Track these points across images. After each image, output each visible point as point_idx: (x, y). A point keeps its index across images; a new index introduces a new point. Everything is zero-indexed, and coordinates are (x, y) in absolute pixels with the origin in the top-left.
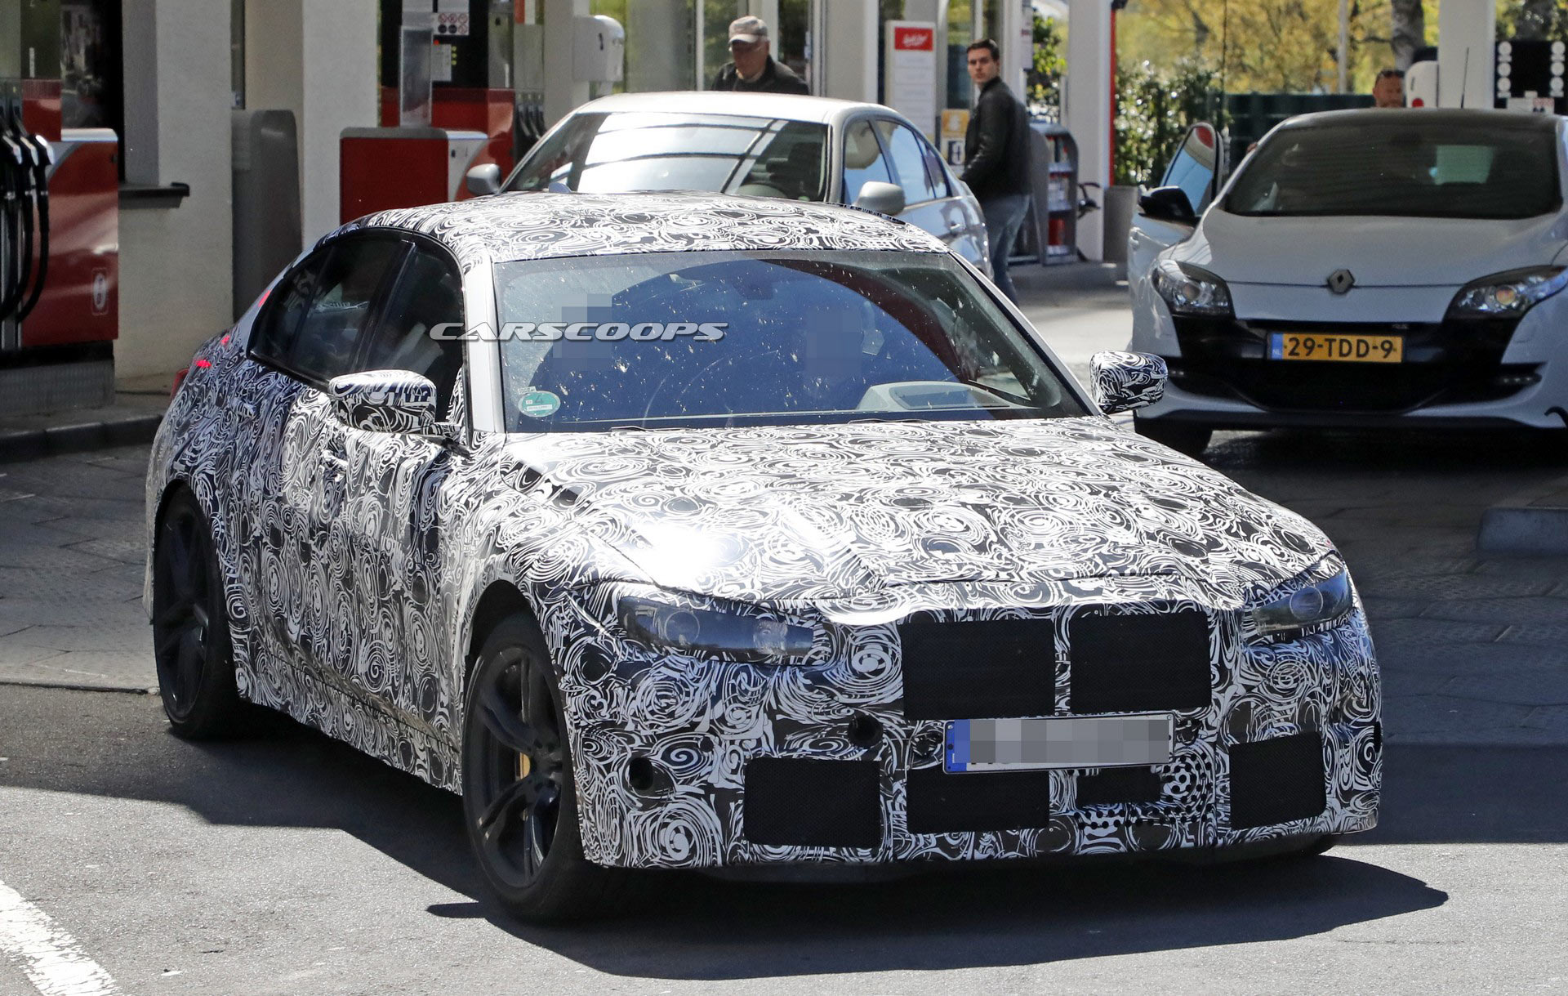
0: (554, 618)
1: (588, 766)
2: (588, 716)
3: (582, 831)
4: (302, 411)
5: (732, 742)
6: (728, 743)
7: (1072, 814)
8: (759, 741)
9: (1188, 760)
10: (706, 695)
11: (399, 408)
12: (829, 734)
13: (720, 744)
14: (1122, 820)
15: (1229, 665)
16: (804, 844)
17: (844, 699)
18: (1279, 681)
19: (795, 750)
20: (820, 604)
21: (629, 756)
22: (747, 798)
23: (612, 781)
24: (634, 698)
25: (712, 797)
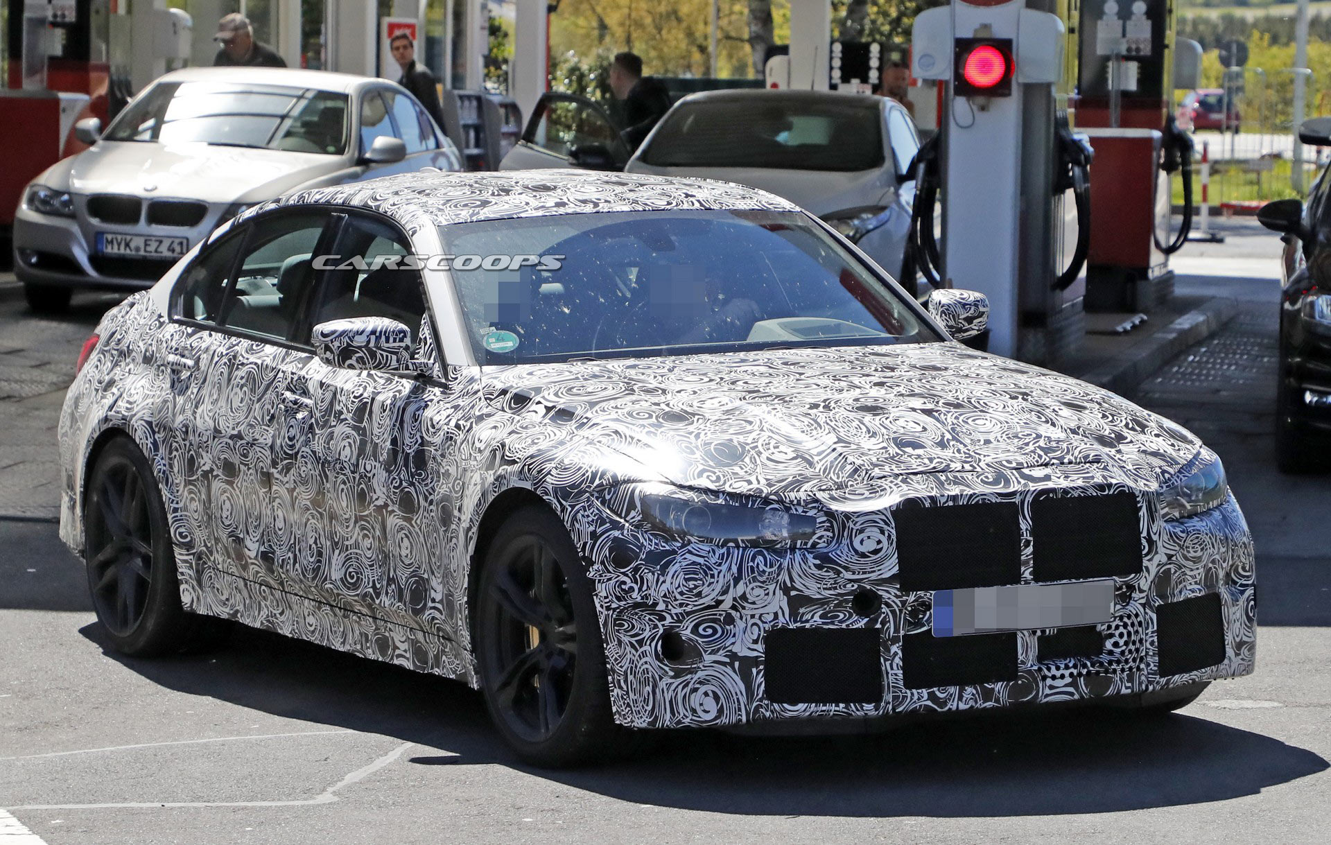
0: (579, 516)
1: (620, 642)
2: (619, 599)
3: (612, 699)
4: (251, 360)
5: (753, 616)
6: (749, 617)
7: (1036, 668)
8: (776, 614)
9: (1125, 620)
10: (728, 577)
11: (380, 348)
12: (836, 606)
13: (741, 618)
14: (1075, 672)
15: (1155, 538)
16: (817, 702)
17: (849, 575)
18: (1190, 550)
19: (807, 621)
20: (820, 495)
21: (661, 631)
22: (766, 663)
23: (644, 654)
24: (664, 582)
25: (737, 664)
